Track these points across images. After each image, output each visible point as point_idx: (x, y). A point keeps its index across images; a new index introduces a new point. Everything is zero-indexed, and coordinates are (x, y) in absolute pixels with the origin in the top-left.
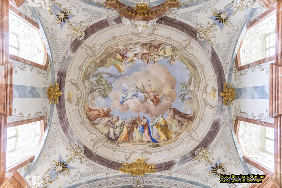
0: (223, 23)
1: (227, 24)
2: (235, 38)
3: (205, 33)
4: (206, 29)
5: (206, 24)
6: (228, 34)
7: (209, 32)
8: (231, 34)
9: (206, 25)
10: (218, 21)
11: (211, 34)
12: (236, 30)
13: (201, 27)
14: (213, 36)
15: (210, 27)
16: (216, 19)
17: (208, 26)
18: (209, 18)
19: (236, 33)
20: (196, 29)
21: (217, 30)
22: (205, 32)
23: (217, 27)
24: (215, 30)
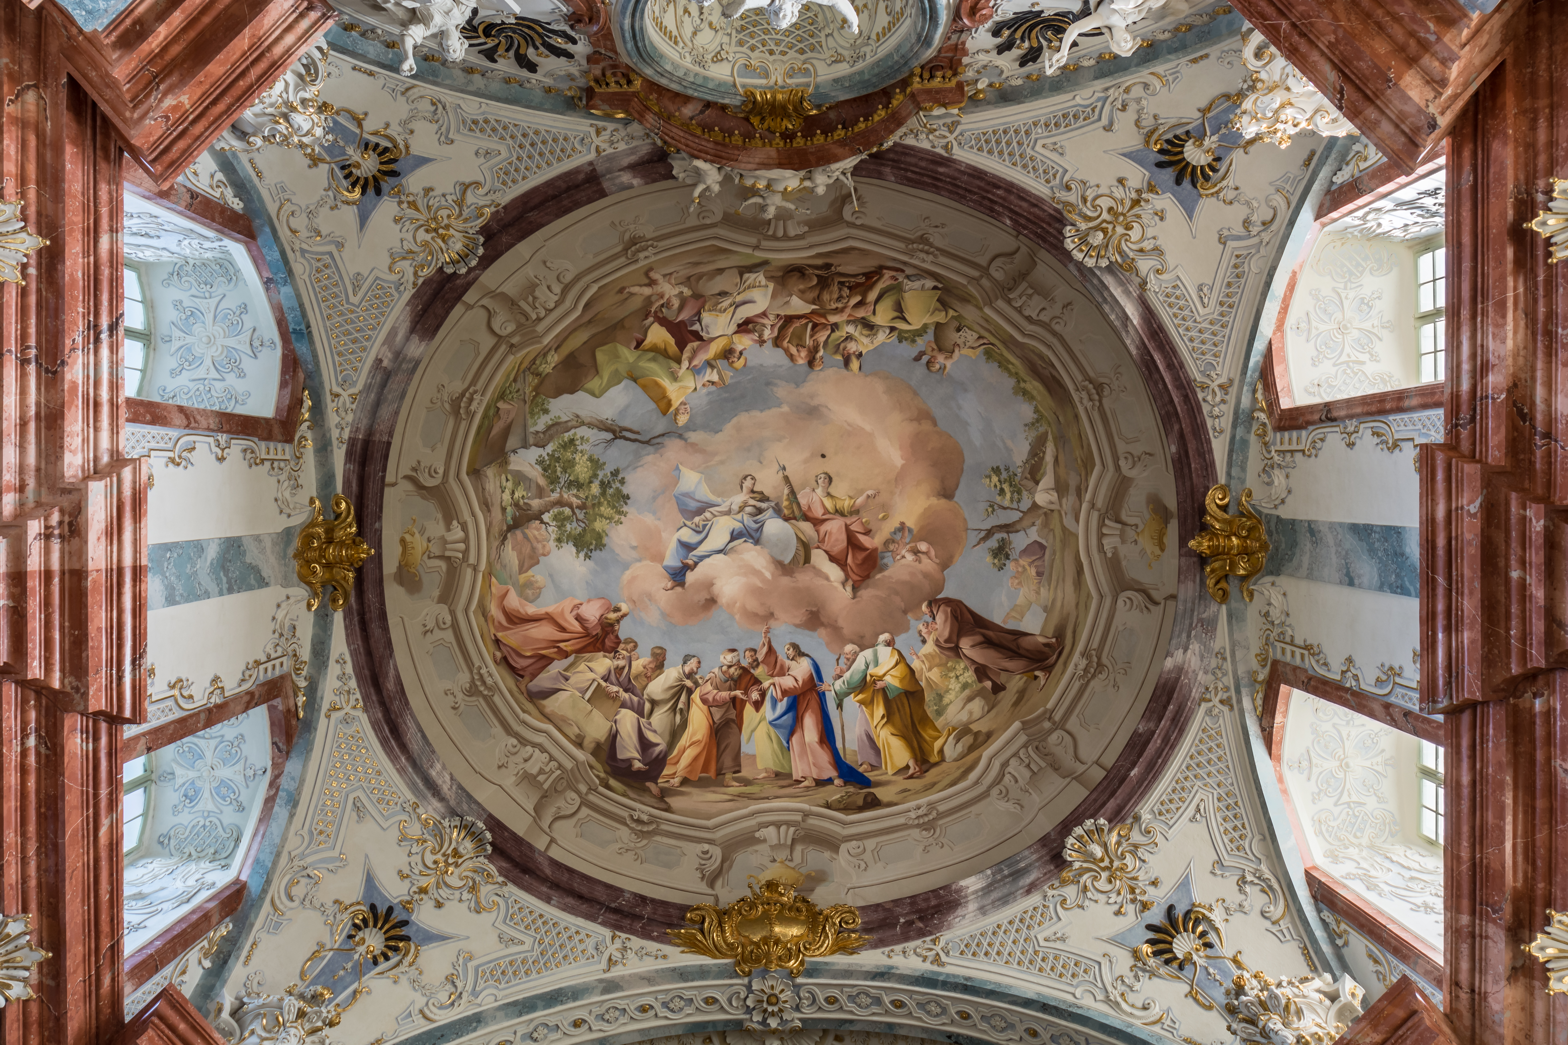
0: (1195, 186)
1: (1217, 192)
2: (1255, 267)
3: (1105, 231)
4: (1110, 209)
5: (1107, 182)
6: (1223, 241)
7: (1128, 227)
8: (1238, 238)
9: (1107, 192)
10: (1168, 174)
11: (1135, 234)
12: (1264, 224)
13: (1085, 200)
14: (1147, 245)
15: (1128, 204)
16: (1160, 165)
17: (1119, 193)
18: (1124, 155)
19: (1266, 237)
20: (1060, 207)
21: (1168, 215)
22: (1104, 225)
23: (1165, 201)
24: (1157, 218)
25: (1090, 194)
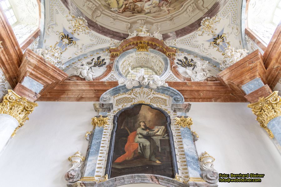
0: (65, 34)
1: (60, 34)
2: (48, 19)
3: (80, 24)
4: (79, 29)
5: (81, 34)
6: (56, 24)
8: (54, 24)
9: (81, 32)
10: (70, 37)
11: (74, 24)
12: (50, 28)
13: (85, 31)
14: (71, 22)
15: (76, 30)
16: (72, 38)
17: (78, 32)
18: (79, 40)
19: (48, 25)
20: (89, 29)
21: (68, 28)
23: (70, 31)
24: (70, 27)
25: (84, 32)
